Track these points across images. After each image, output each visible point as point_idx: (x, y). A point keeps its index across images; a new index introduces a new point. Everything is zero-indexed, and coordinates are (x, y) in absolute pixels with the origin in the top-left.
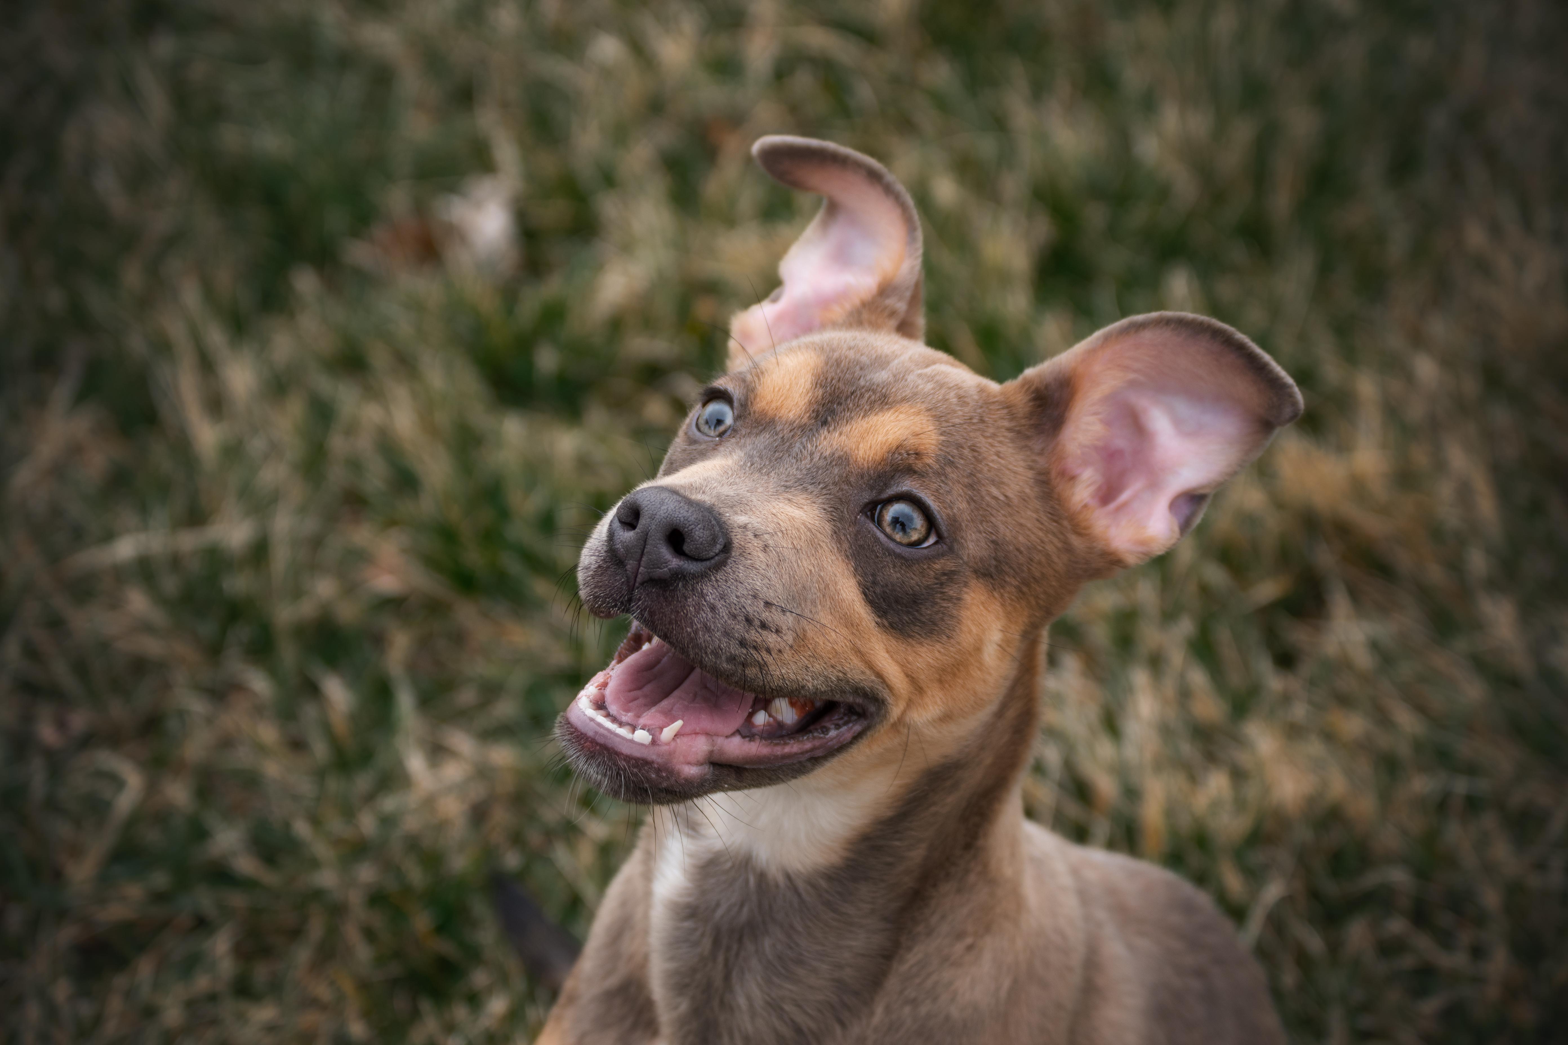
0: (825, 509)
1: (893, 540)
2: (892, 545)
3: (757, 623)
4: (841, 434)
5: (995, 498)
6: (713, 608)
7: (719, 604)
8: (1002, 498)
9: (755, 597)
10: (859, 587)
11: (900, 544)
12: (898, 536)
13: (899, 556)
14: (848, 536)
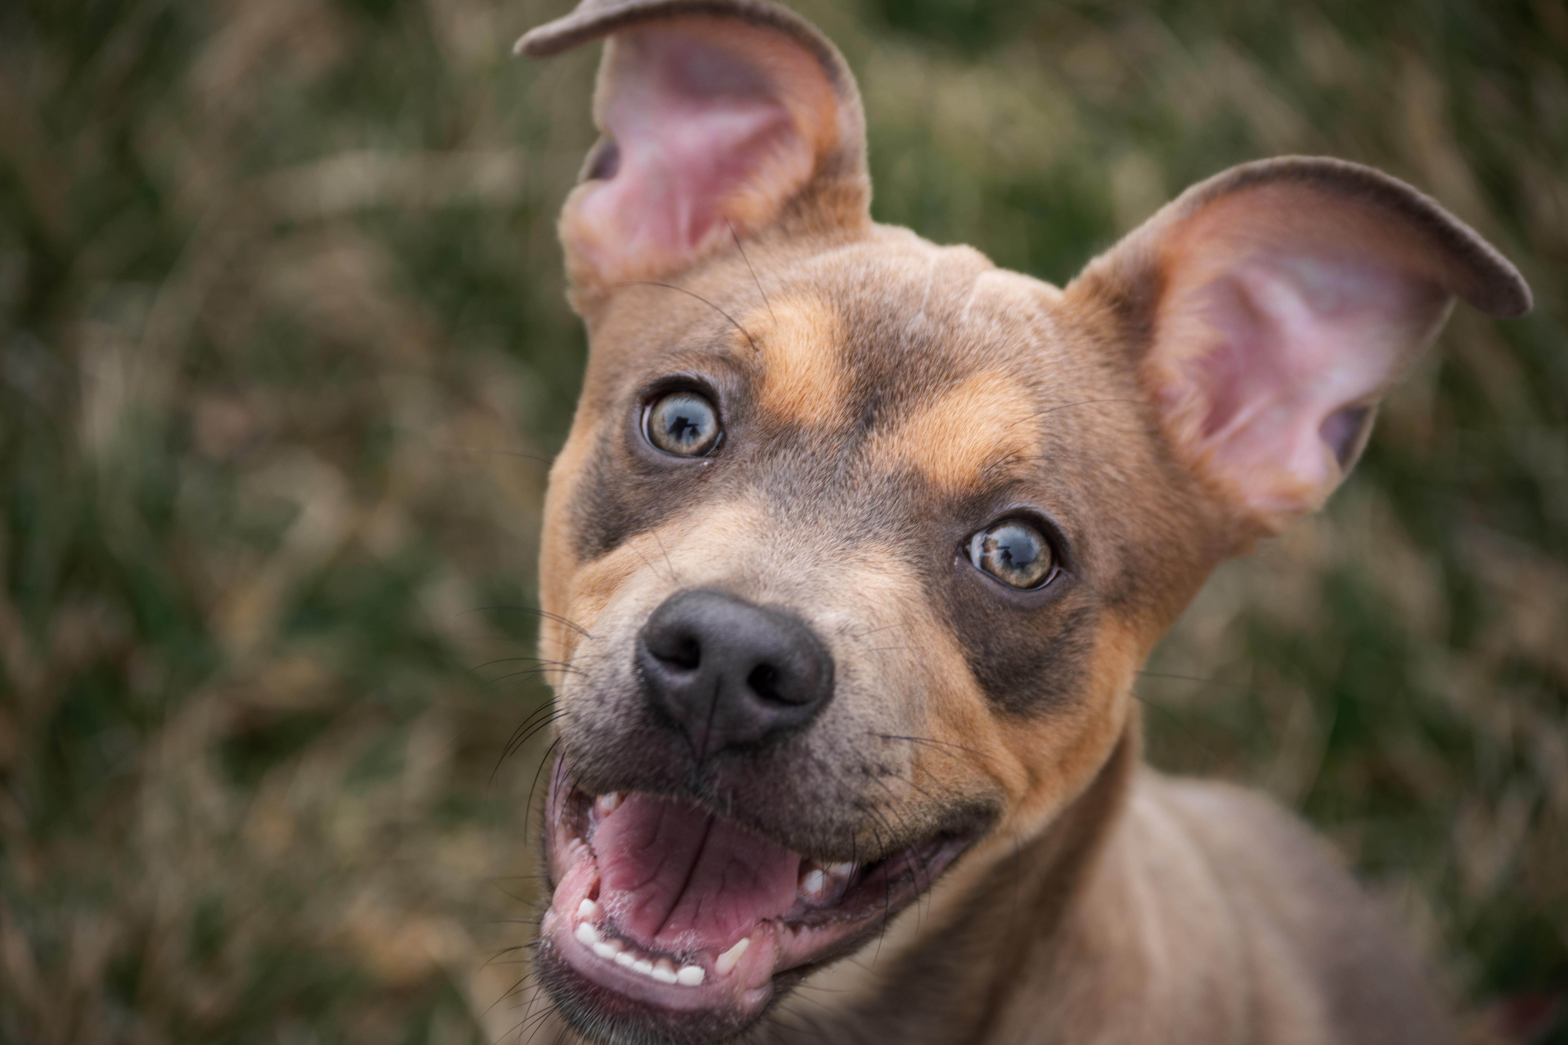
0: (909, 562)
1: (1006, 584)
2: (1005, 593)
3: (875, 769)
4: (902, 438)
5: (1114, 482)
6: (823, 767)
7: (830, 760)
8: (1121, 478)
9: (871, 733)
10: (969, 664)
11: (1017, 588)
12: (1013, 577)
13: (1019, 608)
14: (944, 593)
